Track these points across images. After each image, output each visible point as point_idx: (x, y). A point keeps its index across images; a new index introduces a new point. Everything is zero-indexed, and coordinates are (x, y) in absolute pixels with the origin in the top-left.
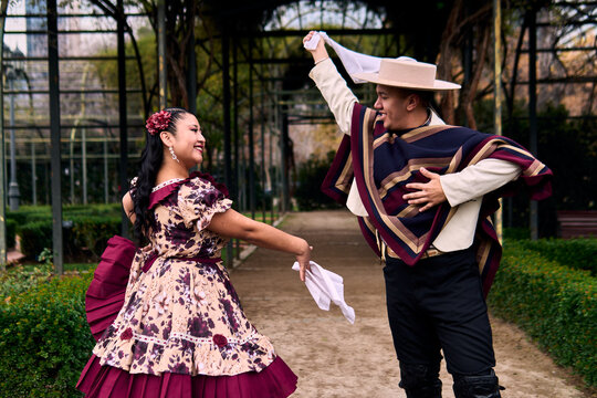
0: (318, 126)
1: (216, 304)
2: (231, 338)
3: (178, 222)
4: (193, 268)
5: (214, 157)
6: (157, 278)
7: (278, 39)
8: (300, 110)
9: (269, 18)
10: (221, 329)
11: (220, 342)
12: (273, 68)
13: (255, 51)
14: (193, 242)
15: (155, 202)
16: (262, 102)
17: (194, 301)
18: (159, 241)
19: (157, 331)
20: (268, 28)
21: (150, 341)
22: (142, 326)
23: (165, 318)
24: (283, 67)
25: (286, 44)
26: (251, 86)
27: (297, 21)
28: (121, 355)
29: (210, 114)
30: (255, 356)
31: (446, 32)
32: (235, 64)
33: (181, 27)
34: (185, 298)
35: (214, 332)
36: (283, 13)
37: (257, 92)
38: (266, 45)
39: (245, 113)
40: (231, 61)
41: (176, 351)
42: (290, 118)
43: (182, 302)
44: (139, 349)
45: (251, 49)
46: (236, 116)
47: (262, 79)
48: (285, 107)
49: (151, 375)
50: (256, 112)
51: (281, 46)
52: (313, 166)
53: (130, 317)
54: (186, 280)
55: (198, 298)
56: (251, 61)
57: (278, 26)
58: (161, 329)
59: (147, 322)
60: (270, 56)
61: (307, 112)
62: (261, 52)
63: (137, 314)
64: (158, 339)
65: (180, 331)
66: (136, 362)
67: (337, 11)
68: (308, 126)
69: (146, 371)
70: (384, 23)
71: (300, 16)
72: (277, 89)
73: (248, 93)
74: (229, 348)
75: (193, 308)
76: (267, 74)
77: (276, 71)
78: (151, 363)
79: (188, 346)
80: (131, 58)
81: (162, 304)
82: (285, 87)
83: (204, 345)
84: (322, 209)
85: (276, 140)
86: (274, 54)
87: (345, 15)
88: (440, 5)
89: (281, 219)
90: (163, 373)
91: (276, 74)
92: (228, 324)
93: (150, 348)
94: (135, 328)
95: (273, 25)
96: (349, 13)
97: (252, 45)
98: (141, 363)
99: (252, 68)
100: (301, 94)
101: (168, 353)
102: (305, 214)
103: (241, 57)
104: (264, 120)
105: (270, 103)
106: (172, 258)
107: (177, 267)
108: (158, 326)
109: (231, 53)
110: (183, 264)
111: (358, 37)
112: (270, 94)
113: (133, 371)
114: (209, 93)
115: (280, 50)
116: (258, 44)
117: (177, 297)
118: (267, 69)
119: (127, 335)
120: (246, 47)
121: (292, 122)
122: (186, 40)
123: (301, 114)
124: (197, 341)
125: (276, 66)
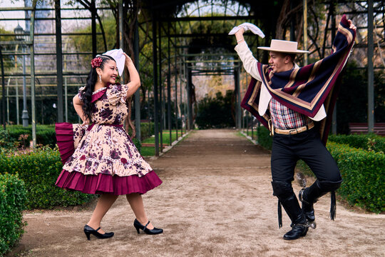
0: (211, 76)
1: (122, 145)
2: (129, 160)
3: (106, 108)
4: (112, 129)
5: (147, 96)
6: (96, 133)
7: (185, 22)
8: (199, 67)
9: (180, 9)
10: (125, 156)
11: (124, 161)
12: (182, 40)
13: (172, 30)
14: (112, 117)
15: (96, 99)
16: (176, 61)
17: (113, 143)
18: (96, 117)
19: (96, 156)
20: (179, 16)
21: (93, 161)
22: (89, 154)
23: (100, 151)
24: (188, 39)
25: (190, 26)
26: (169, 52)
27: (197, 11)
28: (81, 166)
29: (145, 68)
30: (139, 170)
31: (280, 18)
32: (160, 38)
33: (130, 16)
34: (109, 141)
35: (121, 157)
36: (188, 7)
37: (172, 55)
38: (178, 26)
39: (165, 68)
40: (157, 36)
41: (105, 164)
42: (193, 72)
43: (107, 143)
44: (88, 164)
45: (169, 28)
46: (161, 70)
47: (175, 47)
48: (190, 64)
49: (94, 175)
50: (172, 67)
51: (187, 27)
52: (207, 101)
53: (84, 150)
54: (109, 134)
55: (115, 142)
56: (169, 36)
57: (185, 15)
58: (98, 155)
59: (92, 152)
60: (180, 33)
61: (204, 68)
62: (175, 30)
63: (87, 149)
64: (97, 160)
65: (107, 156)
66: (87, 170)
67: (221, 5)
68: (204, 76)
69: (92, 173)
70: (249, 12)
71: (199, 8)
72: (185, 53)
73: (167, 56)
74: (128, 164)
75: (112, 146)
76: (178, 44)
77: (184, 42)
78: (94, 170)
79: (109, 162)
80: (99, 34)
81: (98, 145)
82: (190, 52)
83: (117, 163)
84: (213, 128)
85: (184, 85)
86: (183, 32)
87: (226, 8)
88: (276, 3)
89: (187, 133)
90: (99, 174)
91: (184, 44)
92: (128, 154)
93: (93, 163)
94: (86, 155)
95: (182, 14)
96: (229, 6)
97: (170, 26)
98: (89, 170)
99: (170, 40)
100: (200, 57)
101: (101, 165)
102: (202, 131)
103: (164, 33)
104: (177, 72)
105: (180, 62)
106: (102, 124)
107: (105, 128)
108: (97, 154)
109: (157, 31)
110: (108, 127)
111: (235, 21)
112: (180, 56)
113: (85, 174)
114: (144, 55)
115: (186, 30)
116: (173, 26)
117: (105, 141)
118: (179, 41)
119: (83, 158)
120: (166, 27)
121: (194, 74)
122: (133, 23)
123: (201, 69)
124: (114, 161)
125: (184, 39)
